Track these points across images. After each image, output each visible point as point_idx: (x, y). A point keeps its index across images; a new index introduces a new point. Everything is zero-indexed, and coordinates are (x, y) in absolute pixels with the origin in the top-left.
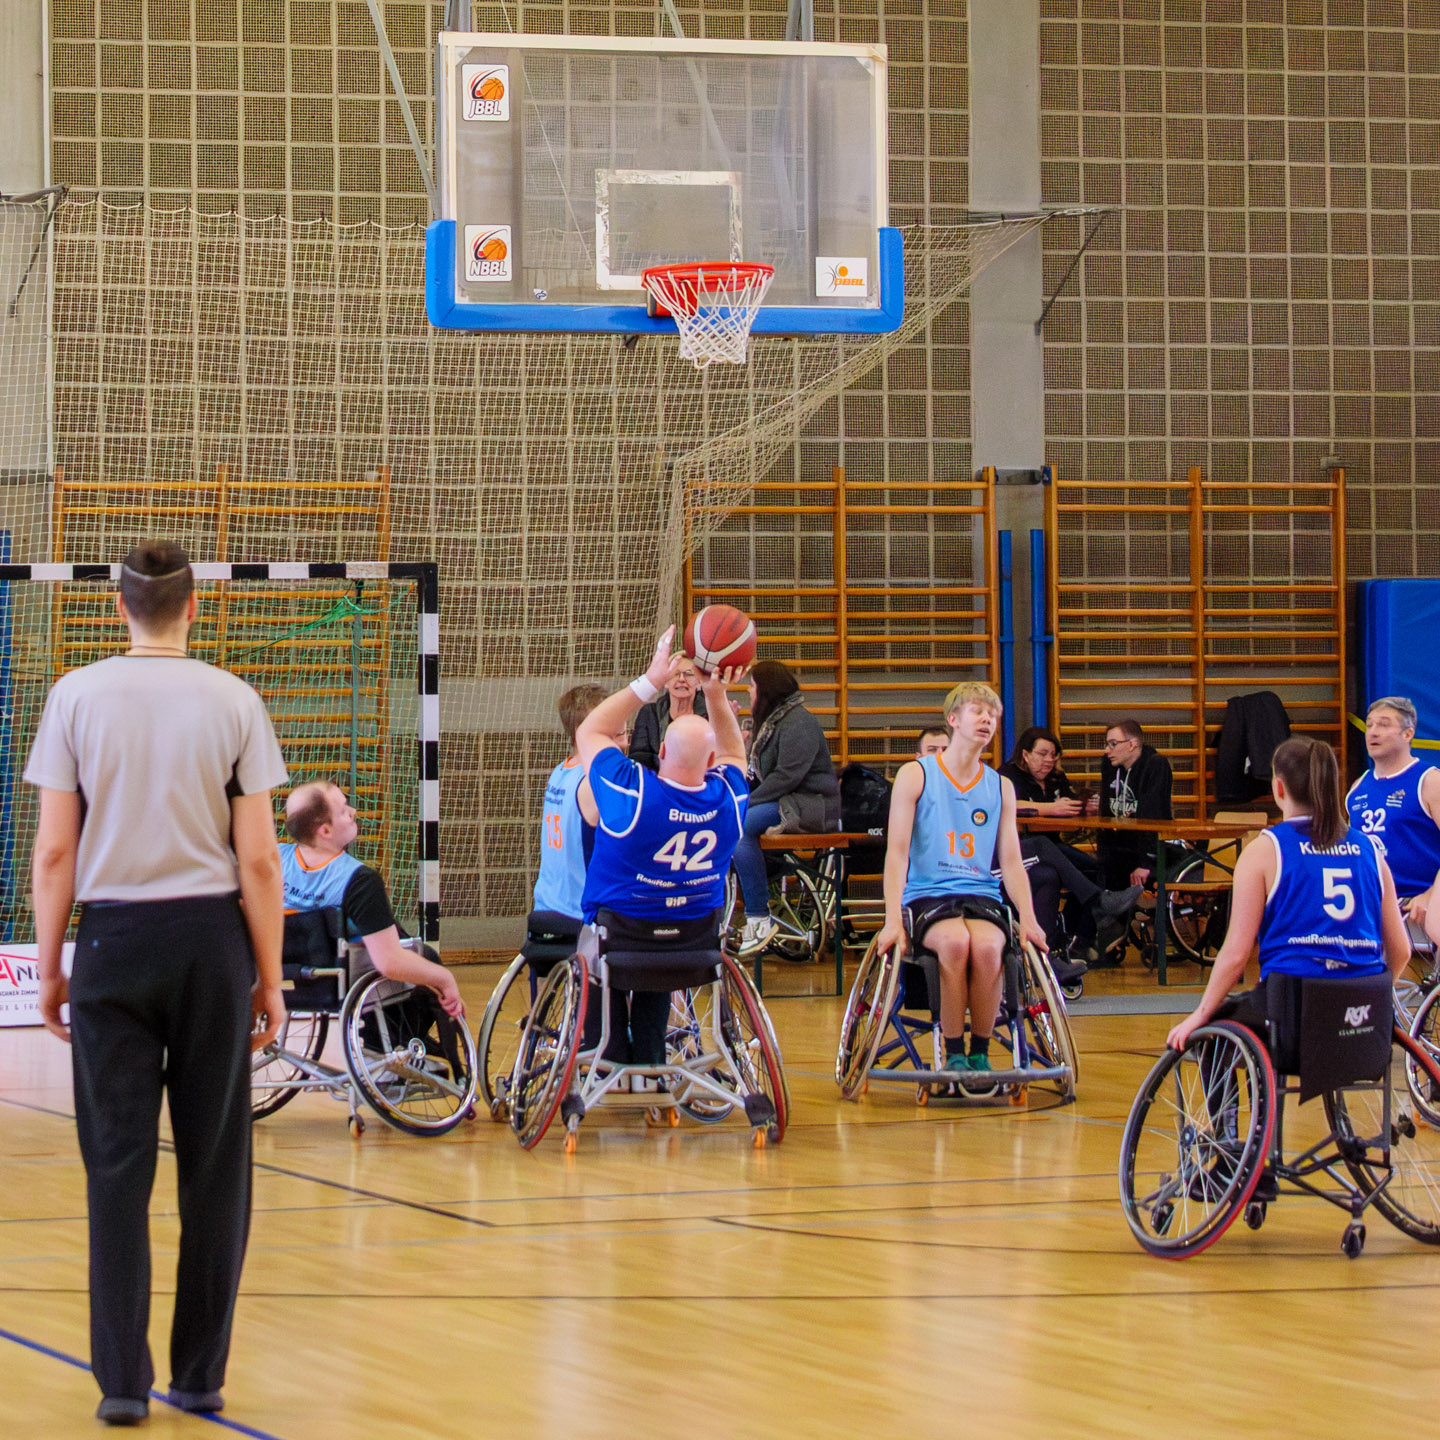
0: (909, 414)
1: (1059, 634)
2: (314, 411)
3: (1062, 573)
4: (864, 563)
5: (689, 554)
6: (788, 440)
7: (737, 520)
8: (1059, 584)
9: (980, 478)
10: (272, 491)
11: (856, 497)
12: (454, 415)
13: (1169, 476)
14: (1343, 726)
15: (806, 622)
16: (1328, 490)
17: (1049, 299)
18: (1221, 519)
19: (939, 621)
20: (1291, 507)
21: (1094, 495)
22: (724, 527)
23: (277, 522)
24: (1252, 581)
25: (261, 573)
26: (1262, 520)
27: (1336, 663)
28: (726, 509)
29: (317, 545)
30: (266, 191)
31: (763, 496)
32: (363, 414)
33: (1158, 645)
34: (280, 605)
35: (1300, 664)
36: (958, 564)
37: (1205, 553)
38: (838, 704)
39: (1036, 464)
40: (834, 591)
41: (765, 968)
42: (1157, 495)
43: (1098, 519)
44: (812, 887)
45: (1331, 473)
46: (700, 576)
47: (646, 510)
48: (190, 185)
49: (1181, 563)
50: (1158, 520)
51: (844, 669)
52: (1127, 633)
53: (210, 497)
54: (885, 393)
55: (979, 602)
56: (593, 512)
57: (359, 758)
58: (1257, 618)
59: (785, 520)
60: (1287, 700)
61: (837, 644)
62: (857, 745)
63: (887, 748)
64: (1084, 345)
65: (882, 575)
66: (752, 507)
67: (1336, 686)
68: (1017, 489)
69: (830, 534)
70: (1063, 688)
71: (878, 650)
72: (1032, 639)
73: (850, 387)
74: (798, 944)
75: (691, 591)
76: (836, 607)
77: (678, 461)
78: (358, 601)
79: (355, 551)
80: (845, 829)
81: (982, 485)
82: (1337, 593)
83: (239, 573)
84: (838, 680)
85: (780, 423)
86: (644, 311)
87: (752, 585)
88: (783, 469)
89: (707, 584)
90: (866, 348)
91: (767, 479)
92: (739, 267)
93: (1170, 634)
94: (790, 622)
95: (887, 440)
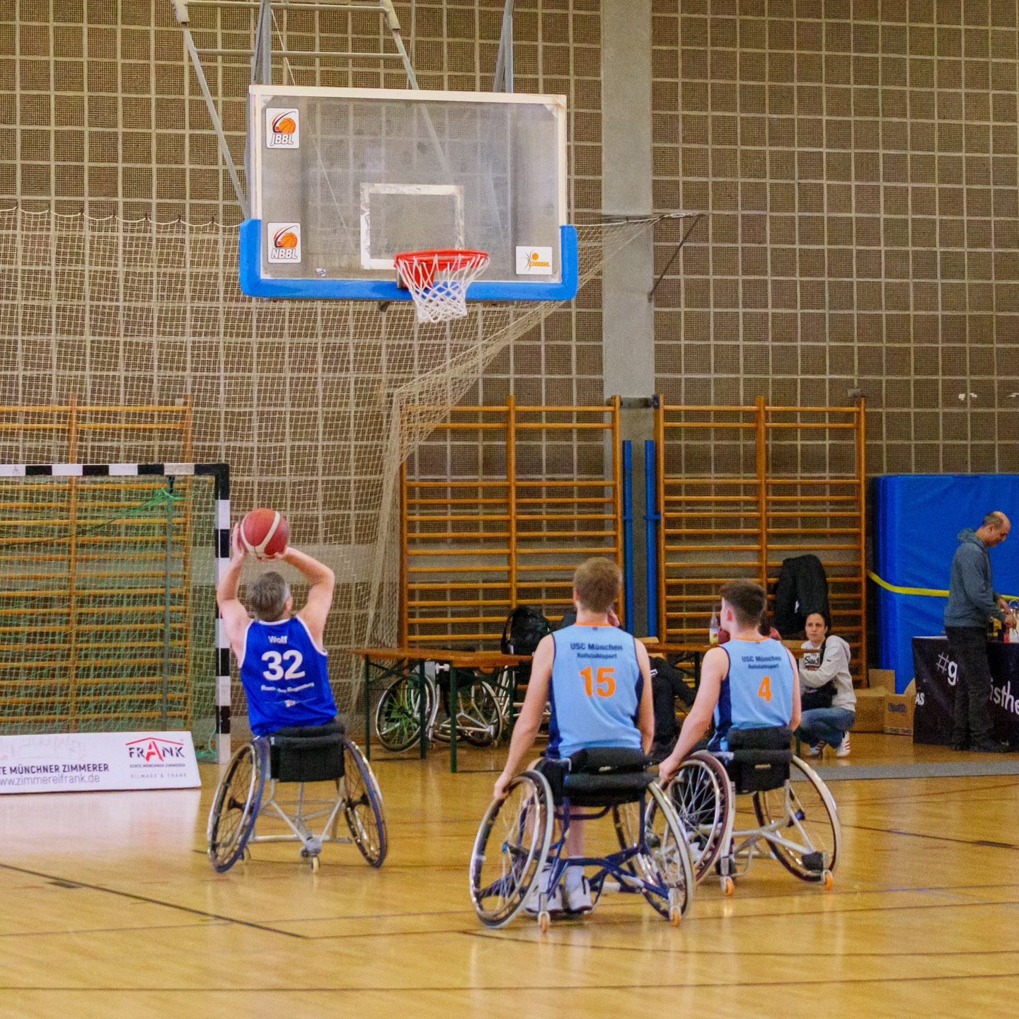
0: (559, 358)
1: (664, 514)
2: (138, 356)
3: (667, 471)
4: (528, 464)
5: (405, 458)
6: (475, 376)
7: (439, 433)
8: (664, 479)
9: (609, 404)
10: (110, 413)
11: (524, 417)
12: (238, 358)
13: (742, 402)
14: (863, 580)
15: (486, 506)
16: (852, 413)
17: (658, 276)
18: (778, 434)
19: (581, 505)
20: (827, 424)
21: (690, 416)
22: (429, 438)
23: (113, 434)
24: (800, 477)
25: (103, 471)
26: (808, 434)
27: (858, 535)
28: (431, 426)
29: (142, 451)
30: (103, 199)
31: (456, 416)
32: (173, 357)
33: (734, 522)
34: (115, 495)
35: (833, 535)
36: (593, 464)
37: (767, 456)
38: (509, 564)
39: (648, 393)
40: (506, 484)
41: (460, 752)
42: (734, 416)
43: (692, 433)
44: (493, 693)
45: (854, 400)
46: (411, 472)
47: (374, 426)
48: (49, 194)
49: (751, 466)
50: (734, 433)
51: (514, 539)
52: (712, 513)
53: (65, 416)
54: (542, 343)
55: (609, 491)
56: (336, 426)
57: (172, 604)
58: (803, 503)
59: (472, 434)
60: (825, 559)
61: (509, 521)
62: (522, 593)
63: (544, 595)
64: (683, 309)
65: (540, 473)
66: (449, 424)
67: (859, 550)
68: (633, 412)
69: (504, 443)
70: (667, 552)
71: (537, 525)
72: (645, 518)
73: (518, 339)
74: (482, 734)
75: (406, 483)
76: (507, 495)
77: (397, 391)
78: (171, 492)
79: (168, 455)
80: (516, 652)
81: (611, 408)
82: (859, 485)
83: (87, 471)
84: (509, 547)
85: (470, 364)
86: (394, 284)
87: (449, 479)
88: (471, 398)
89: (417, 479)
90: (530, 311)
91: (459, 404)
92: (462, 253)
93: (742, 514)
94: (475, 506)
95: (544, 376)
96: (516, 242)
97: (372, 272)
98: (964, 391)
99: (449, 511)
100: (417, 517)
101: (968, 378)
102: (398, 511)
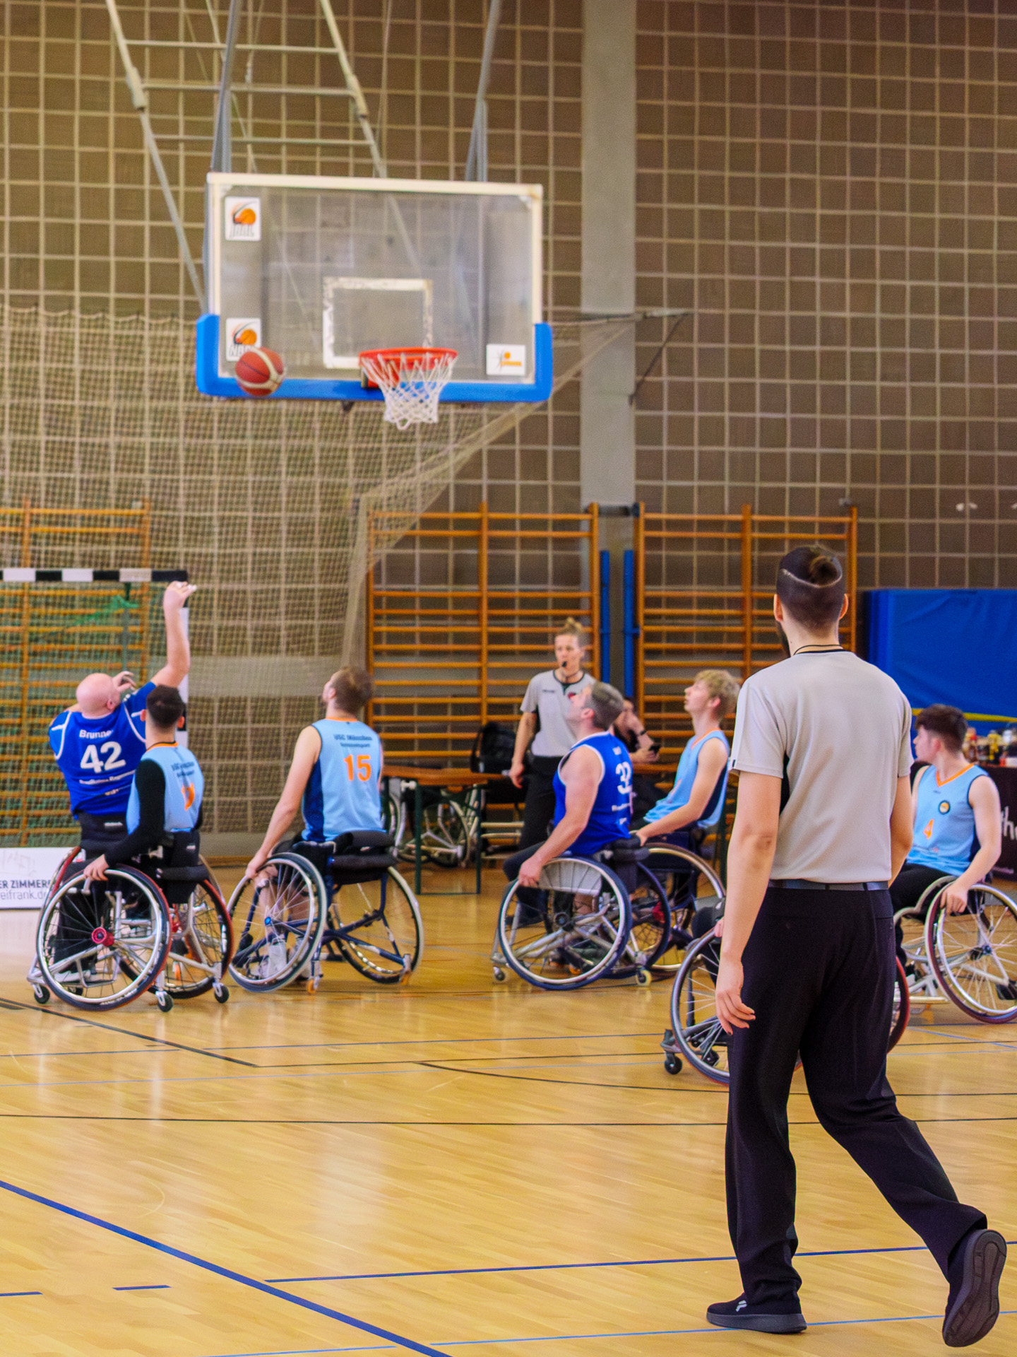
0: (534, 463)
1: (644, 628)
2: (95, 457)
3: (647, 582)
4: (501, 574)
5: (371, 565)
6: (446, 481)
7: (407, 541)
8: (644, 591)
9: (587, 511)
10: (64, 516)
11: (495, 524)
12: (199, 462)
13: (726, 509)
15: (455, 617)
16: (844, 523)
17: (640, 378)
18: (765, 544)
20: (817, 535)
21: (671, 525)
22: (398, 546)
23: (68, 539)
25: (56, 577)
28: (399, 533)
29: (97, 557)
30: (59, 293)
31: (426, 523)
32: (130, 460)
33: (717, 637)
34: (69, 602)
36: (569, 574)
37: (753, 568)
38: (480, 677)
39: (629, 501)
40: (478, 594)
41: (425, 874)
42: (718, 525)
43: (673, 543)
44: (461, 813)
45: (846, 510)
46: (378, 581)
47: (339, 533)
49: (735, 576)
50: (718, 544)
51: (485, 653)
52: (693, 628)
53: (18, 520)
54: (517, 447)
55: (586, 603)
56: (300, 533)
59: (441, 542)
61: (480, 634)
62: (493, 709)
65: (513, 583)
66: (418, 532)
68: (613, 521)
69: (476, 552)
70: (647, 668)
71: (508, 638)
72: (623, 632)
73: (493, 443)
74: (449, 855)
75: (373, 593)
76: (479, 607)
77: (363, 497)
78: (127, 599)
79: (124, 560)
80: (486, 771)
81: (587, 517)
83: (41, 576)
84: (480, 660)
85: (439, 469)
86: (359, 383)
87: (418, 589)
88: (441, 503)
89: (384, 588)
90: (505, 414)
91: (429, 510)
92: (432, 351)
93: (727, 628)
94: (444, 617)
95: (518, 482)
96: (486, 341)
97: (335, 371)
98: (963, 501)
99: (418, 622)
100: (384, 629)
101: (968, 487)
102: (364, 622)
